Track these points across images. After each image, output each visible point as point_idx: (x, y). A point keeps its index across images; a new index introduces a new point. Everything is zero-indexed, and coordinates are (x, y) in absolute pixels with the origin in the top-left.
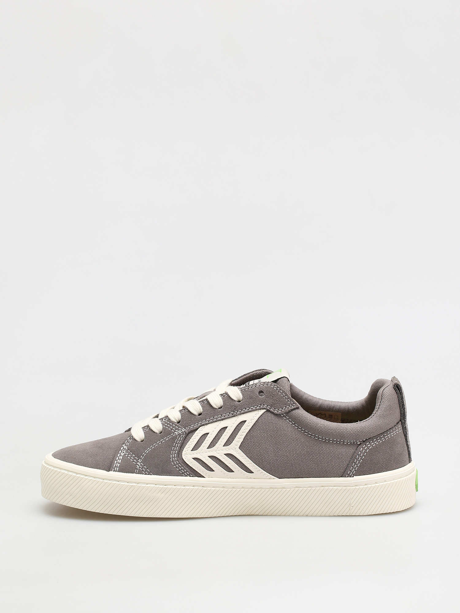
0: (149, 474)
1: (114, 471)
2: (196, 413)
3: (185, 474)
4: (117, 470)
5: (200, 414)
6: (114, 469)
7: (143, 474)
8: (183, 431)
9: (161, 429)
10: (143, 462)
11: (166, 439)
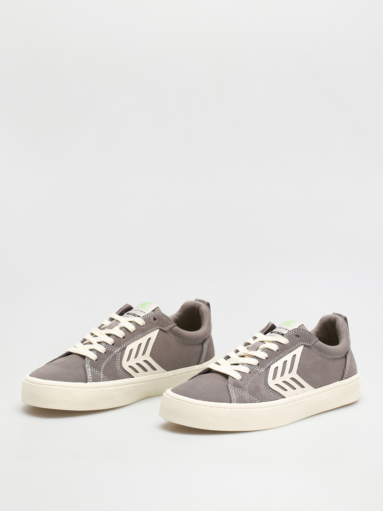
0: (108, 381)
1: (90, 382)
2: (122, 337)
3: (125, 377)
4: (91, 381)
5: (124, 338)
6: (89, 380)
7: (105, 381)
8: (119, 350)
9: (105, 351)
10: (103, 373)
11: (111, 356)
